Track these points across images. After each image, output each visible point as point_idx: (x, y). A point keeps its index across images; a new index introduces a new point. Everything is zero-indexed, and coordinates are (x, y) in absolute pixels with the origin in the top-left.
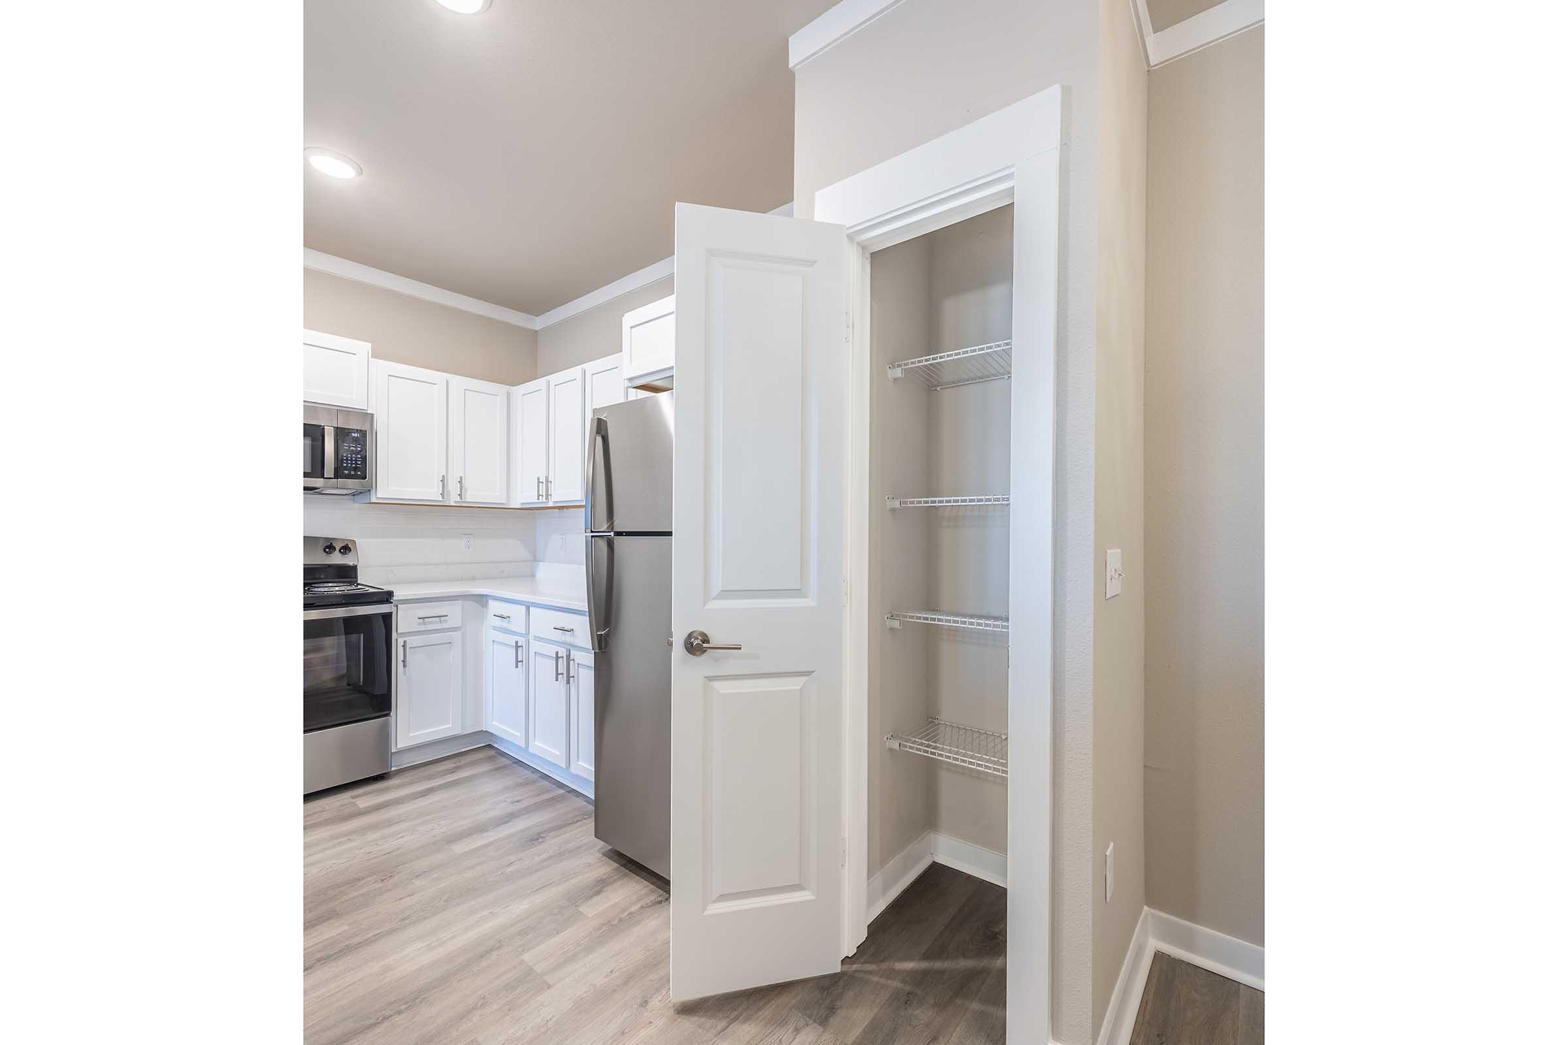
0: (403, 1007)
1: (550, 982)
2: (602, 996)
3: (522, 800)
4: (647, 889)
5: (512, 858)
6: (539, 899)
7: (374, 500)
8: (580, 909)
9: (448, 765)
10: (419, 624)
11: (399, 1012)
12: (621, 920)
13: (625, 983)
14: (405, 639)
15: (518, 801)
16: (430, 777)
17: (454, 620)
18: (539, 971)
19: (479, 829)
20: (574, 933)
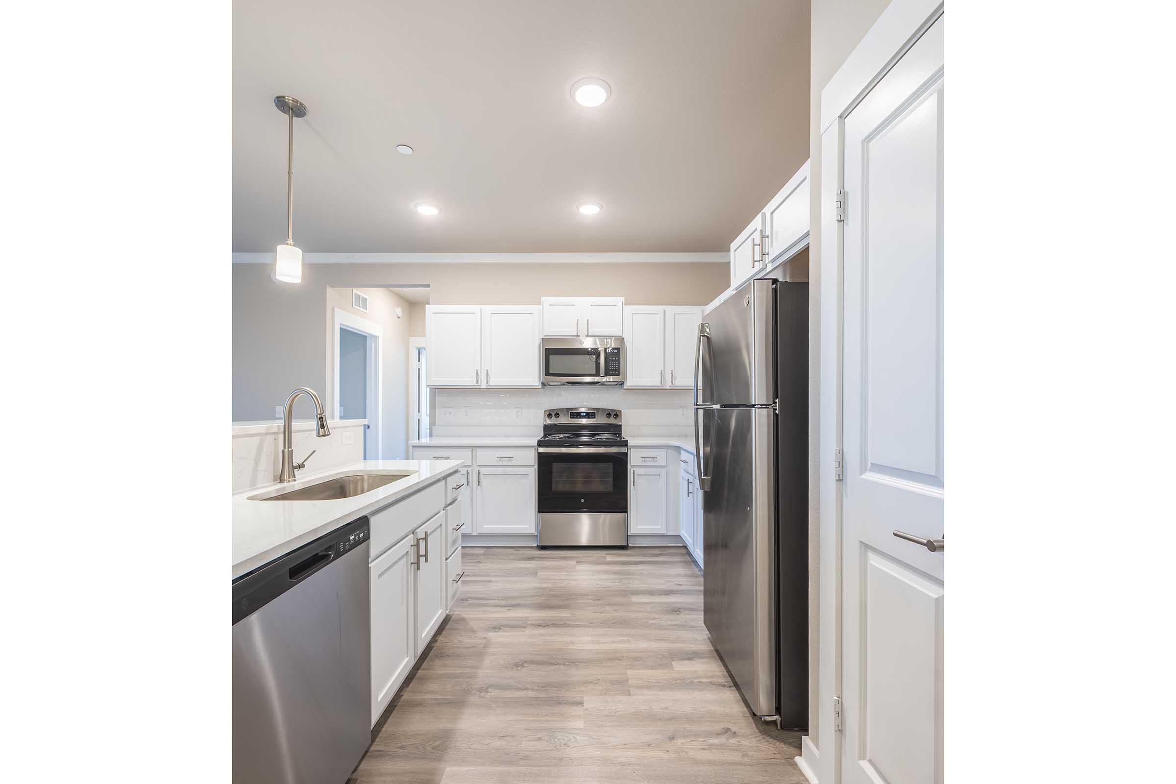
0: (567, 663)
1: (632, 693)
2: (652, 718)
3: (683, 585)
4: (721, 673)
5: (657, 616)
6: (655, 645)
7: (626, 387)
8: (673, 663)
9: (657, 551)
10: (642, 461)
11: (564, 665)
12: (691, 682)
13: (670, 719)
14: (634, 469)
15: (680, 585)
16: (645, 555)
17: (661, 462)
18: (630, 683)
19: (651, 593)
20: (660, 674)
